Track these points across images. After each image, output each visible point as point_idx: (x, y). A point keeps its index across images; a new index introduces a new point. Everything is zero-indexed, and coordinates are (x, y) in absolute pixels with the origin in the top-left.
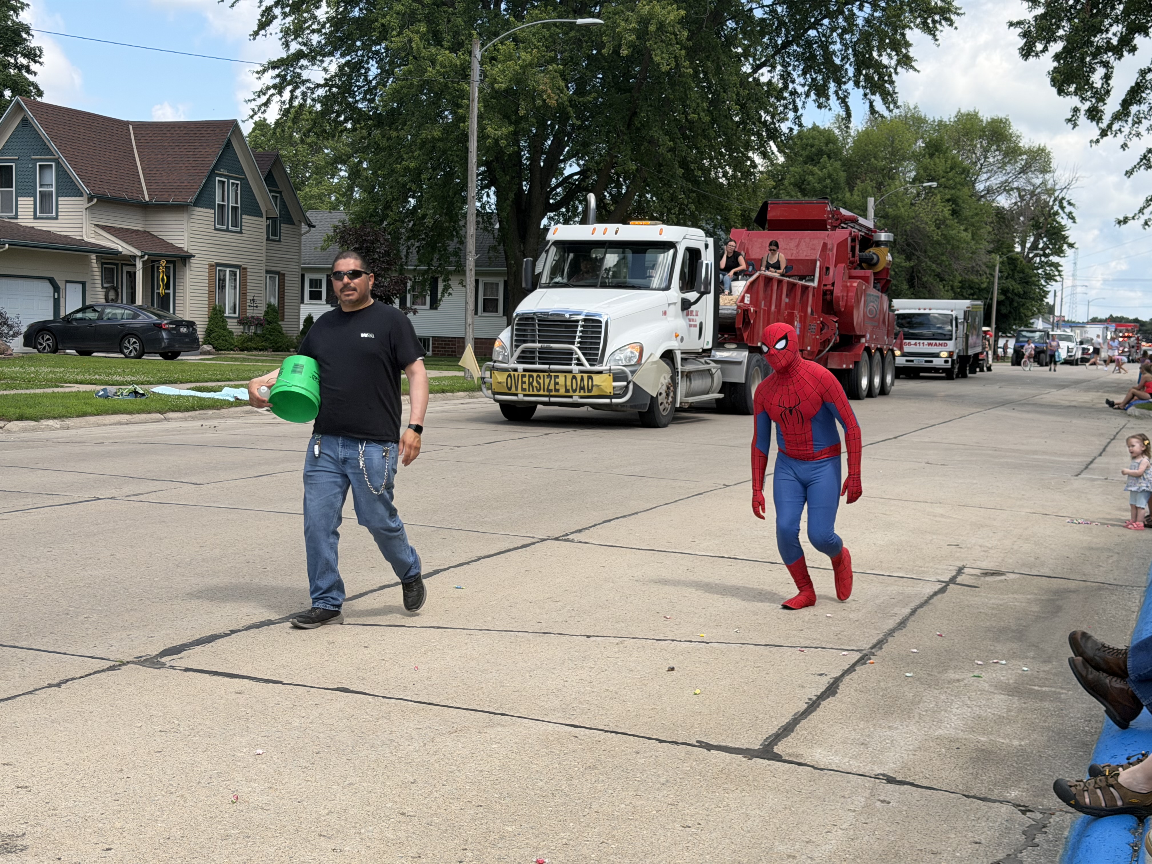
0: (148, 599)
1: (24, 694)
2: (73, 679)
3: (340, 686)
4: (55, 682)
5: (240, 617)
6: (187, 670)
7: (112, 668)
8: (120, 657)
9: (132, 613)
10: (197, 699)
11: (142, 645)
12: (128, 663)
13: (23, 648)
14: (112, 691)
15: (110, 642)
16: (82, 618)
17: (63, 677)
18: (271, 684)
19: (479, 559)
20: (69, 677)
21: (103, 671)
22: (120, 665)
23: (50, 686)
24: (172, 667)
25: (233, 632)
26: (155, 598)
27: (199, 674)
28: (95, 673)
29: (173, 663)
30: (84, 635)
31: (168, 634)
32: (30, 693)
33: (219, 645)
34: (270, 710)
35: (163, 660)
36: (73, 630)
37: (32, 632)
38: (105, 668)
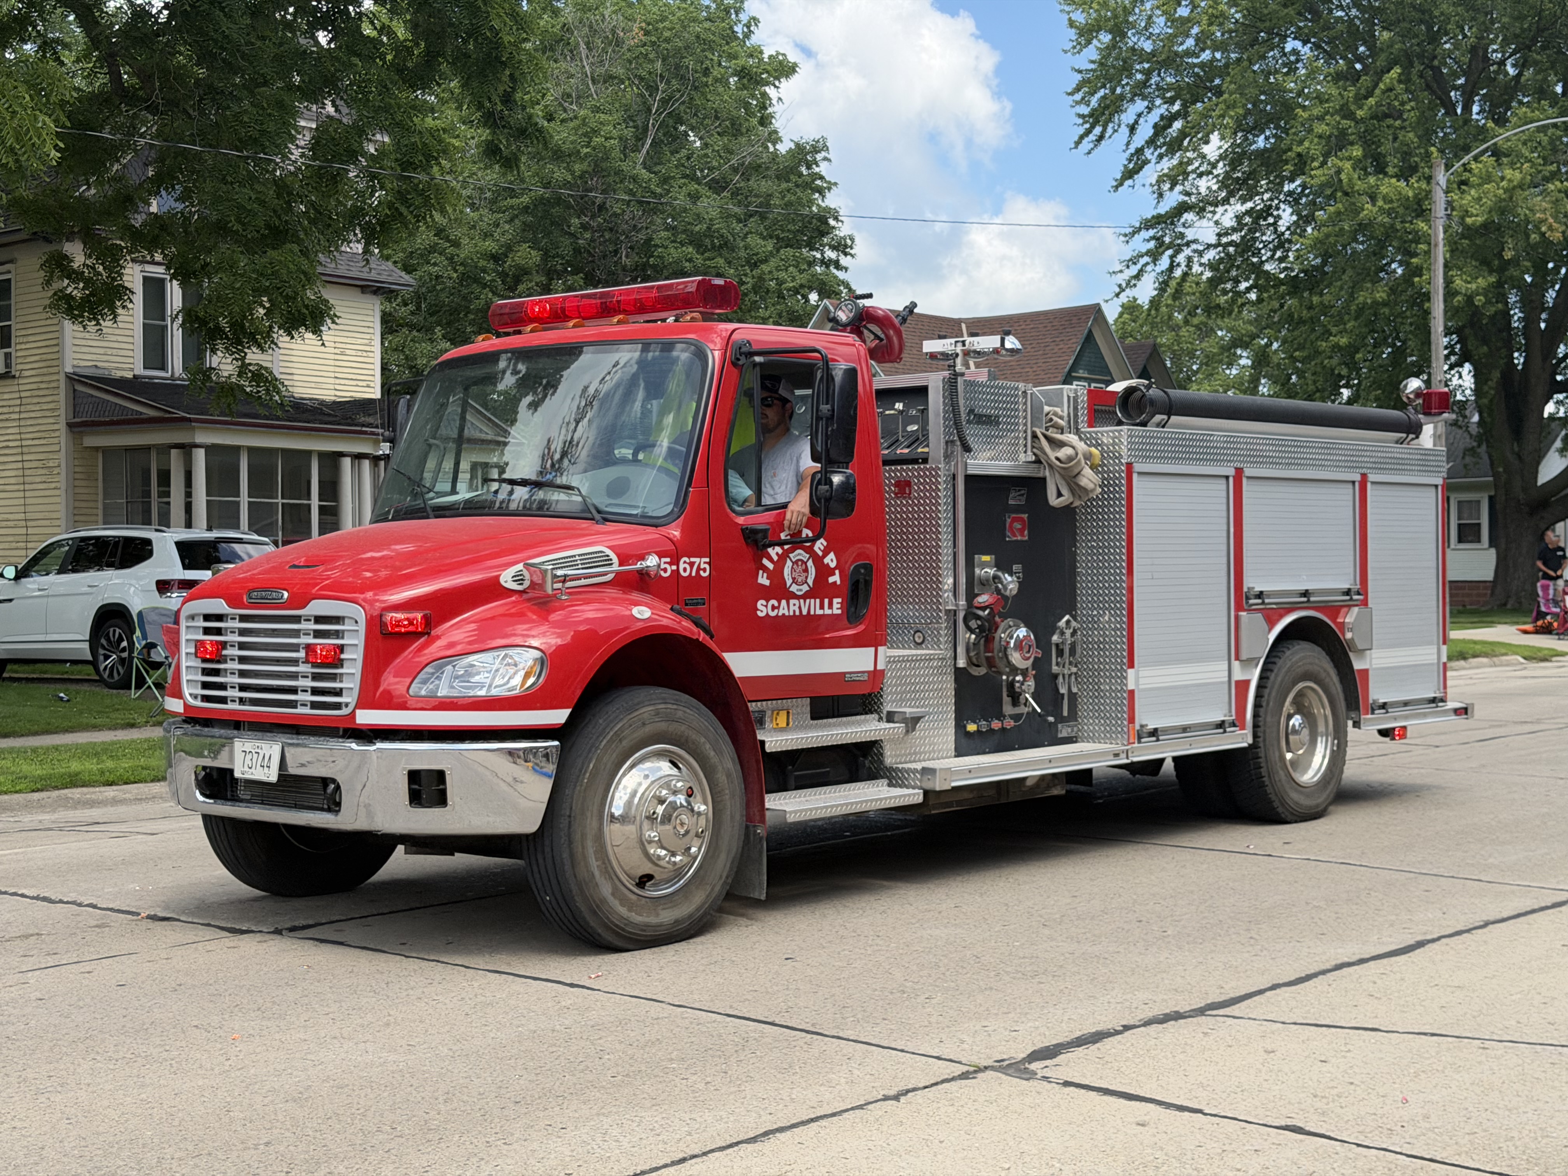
0: (1007, 973)
1: (852, 1109)
2: (914, 1090)
3: (1289, 1122)
4: (892, 1093)
5: (1134, 1005)
6: (1067, 1084)
7: (964, 1076)
8: (975, 1060)
9: (987, 993)
10: (1081, 1130)
11: (1004, 1043)
12: (986, 1068)
13: (848, 1040)
14: (968, 1111)
15: (962, 1037)
16: (923, 997)
17: (902, 1087)
18: (1186, 1114)
19: (1486, 924)
20: (910, 1086)
21: (953, 1079)
22: (975, 1072)
23: (886, 1098)
24: (1045, 1078)
25: (1127, 1028)
26: (1018, 972)
27: (1083, 1091)
28: (943, 1081)
29: (1047, 1073)
30: (926, 1023)
31: (1037, 1028)
32: (860, 1107)
33: (1108, 1047)
34: (1189, 1153)
35: (1035, 1066)
36: (912, 1016)
37: (860, 1016)
38: (956, 1074)
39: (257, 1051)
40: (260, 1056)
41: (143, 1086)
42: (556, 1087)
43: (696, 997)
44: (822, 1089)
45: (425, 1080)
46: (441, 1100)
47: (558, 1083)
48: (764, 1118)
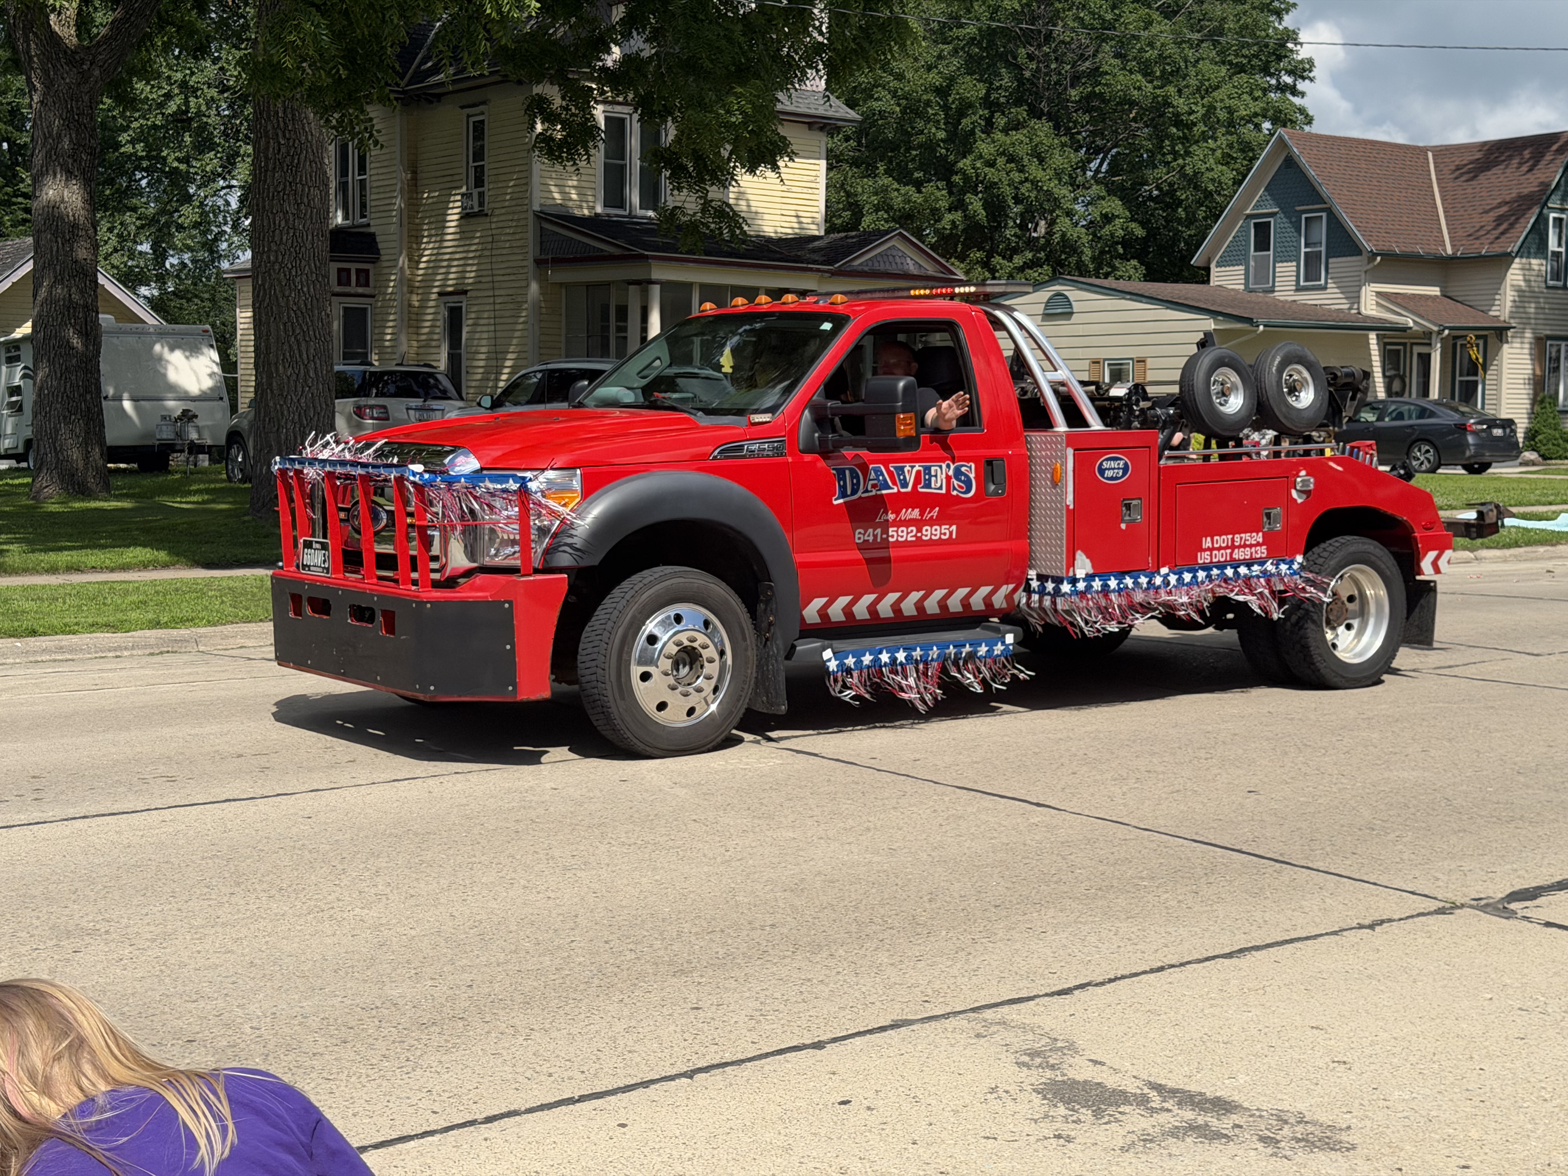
0: (1482, 817)
1: (1327, 934)
2: (1390, 920)
4: (1367, 922)
6: (1548, 924)
7: (1440, 911)
8: (1451, 896)
9: (1461, 834)
11: (1481, 883)
12: (1463, 906)
13: (1318, 870)
14: (1445, 943)
15: (1436, 874)
17: (1377, 917)
20: (1385, 917)
21: (1429, 914)
22: (1452, 908)
24: (1525, 918)
26: (1492, 817)
28: (1419, 915)
29: (1528, 913)
30: (1398, 860)
31: (1516, 870)
32: (1335, 933)
35: (1513, 906)
36: (1383, 852)
37: (1328, 849)
38: (1432, 909)
39: (753, 844)
40: (755, 850)
41: (654, 869)
42: (1033, 894)
43: (1162, 822)
44: (1295, 913)
45: (910, 880)
46: (925, 899)
47: (1034, 891)
48: (1238, 937)
